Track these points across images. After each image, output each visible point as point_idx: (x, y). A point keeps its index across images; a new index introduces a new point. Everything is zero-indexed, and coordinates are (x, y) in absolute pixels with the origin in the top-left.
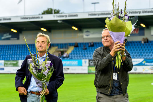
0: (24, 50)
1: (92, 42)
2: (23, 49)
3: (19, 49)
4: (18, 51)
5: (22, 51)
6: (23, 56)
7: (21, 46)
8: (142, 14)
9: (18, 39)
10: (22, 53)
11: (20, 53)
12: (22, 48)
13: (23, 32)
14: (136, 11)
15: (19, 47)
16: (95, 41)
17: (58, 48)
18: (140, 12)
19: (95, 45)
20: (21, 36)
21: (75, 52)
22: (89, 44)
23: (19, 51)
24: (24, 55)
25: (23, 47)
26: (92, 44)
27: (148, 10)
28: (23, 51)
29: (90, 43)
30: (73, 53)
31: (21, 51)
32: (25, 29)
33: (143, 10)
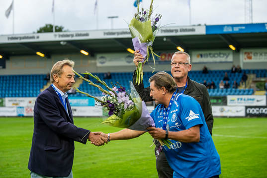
0: (13, 84)
1: (109, 73)
2: (11, 82)
3: (5, 82)
4: (4, 85)
5: (9, 84)
6: (11, 92)
7: (8, 78)
8: (179, 34)
9: (4, 67)
10: (9, 87)
11: (7, 88)
12: (9, 80)
13: (11, 58)
14: (172, 29)
15: (5, 78)
16: (112, 71)
18: (176, 31)
19: (113, 77)
20: (8, 64)
21: (85, 87)
22: (105, 76)
23: (6, 84)
24: (12, 91)
25: (11, 78)
26: (109, 75)
27: (188, 28)
28: (11, 85)
29: (107, 74)
30: (81, 87)
31: (8, 85)
32: (13, 53)
33: (182, 28)
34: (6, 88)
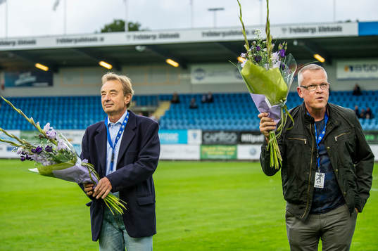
0: (63, 109)
2: (61, 106)
3: (51, 106)
4: (51, 111)
5: (58, 109)
6: (60, 122)
7: (57, 101)
8: (318, 34)
9: (51, 84)
10: (58, 114)
11: (55, 116)
12: (59, 104)
13: (61, 71)
14: (306, 27)
15: (52, 101)
16: (215, 91)
17: (137, 105)
18: (313, 30)
20: (57, 79)
21: (173, 115)
23: (53, 110)
24: (62, 120)
25: (62, 101)
26: (209, 97)
27: (331, 26)
28: (61, 111)
31: (56, 111)
32: (64, 63)
33: (321, 26)
34: (53, 115)
